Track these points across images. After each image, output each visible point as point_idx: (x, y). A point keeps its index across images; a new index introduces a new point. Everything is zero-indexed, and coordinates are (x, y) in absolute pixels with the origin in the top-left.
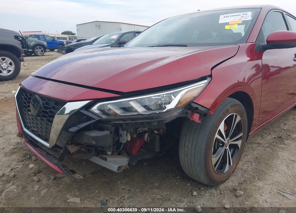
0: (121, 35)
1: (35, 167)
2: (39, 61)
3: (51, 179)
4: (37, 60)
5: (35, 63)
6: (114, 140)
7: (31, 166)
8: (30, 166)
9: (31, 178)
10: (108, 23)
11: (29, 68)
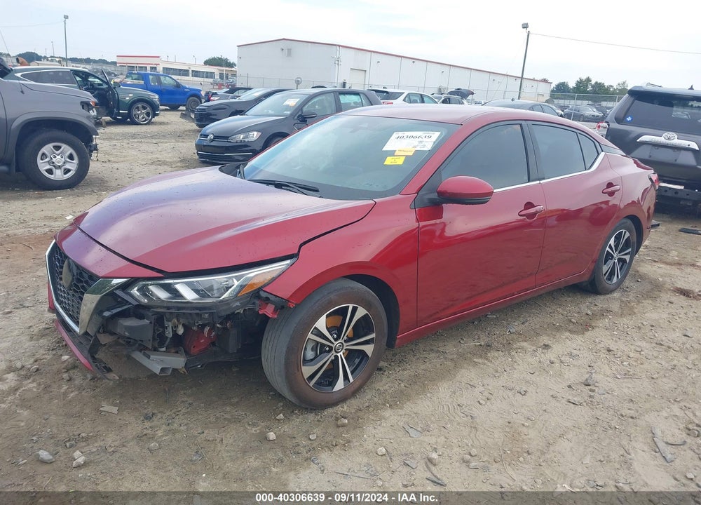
0: (307, 99)
1: (69, 360)
2: (136, 140)
3: (87, 378)
4: (134, 136)
5: (127, 146)
6: (154, 332)
7: (65, 357)
8: (63, 357)
9: (60, 376)
10: (310, 44)
11: (111, 159)
